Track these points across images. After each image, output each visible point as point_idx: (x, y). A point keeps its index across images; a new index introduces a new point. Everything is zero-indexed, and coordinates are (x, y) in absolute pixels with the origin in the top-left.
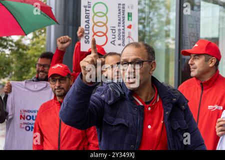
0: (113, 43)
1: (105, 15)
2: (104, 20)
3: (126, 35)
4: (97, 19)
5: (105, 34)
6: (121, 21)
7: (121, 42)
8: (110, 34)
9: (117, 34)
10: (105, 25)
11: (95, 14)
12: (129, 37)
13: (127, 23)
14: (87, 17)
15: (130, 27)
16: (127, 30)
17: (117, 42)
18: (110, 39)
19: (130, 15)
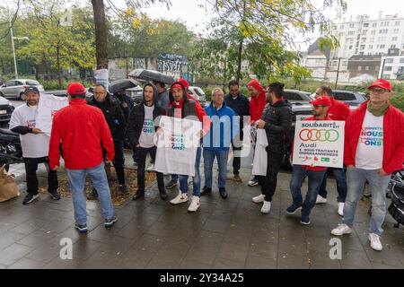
0: (302, 145)
1: (327, 139)
2: (323, 138)
3: (309, 156)
4: (323, 132)
5: (309, 139)
6: (321, 152)
7: (303, 151)
8: (310, 142)
9: (310, 148)
10: (318, 139)
11: (327, 131)
12: (307, 158)
13: (319, 157)
14: (325, 125)
15: (316, 159)
16: (313, 156)
17: (303, 148)
18: (305, 143)
19: (327, 160)
